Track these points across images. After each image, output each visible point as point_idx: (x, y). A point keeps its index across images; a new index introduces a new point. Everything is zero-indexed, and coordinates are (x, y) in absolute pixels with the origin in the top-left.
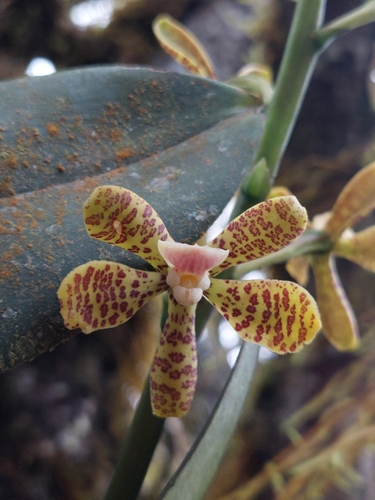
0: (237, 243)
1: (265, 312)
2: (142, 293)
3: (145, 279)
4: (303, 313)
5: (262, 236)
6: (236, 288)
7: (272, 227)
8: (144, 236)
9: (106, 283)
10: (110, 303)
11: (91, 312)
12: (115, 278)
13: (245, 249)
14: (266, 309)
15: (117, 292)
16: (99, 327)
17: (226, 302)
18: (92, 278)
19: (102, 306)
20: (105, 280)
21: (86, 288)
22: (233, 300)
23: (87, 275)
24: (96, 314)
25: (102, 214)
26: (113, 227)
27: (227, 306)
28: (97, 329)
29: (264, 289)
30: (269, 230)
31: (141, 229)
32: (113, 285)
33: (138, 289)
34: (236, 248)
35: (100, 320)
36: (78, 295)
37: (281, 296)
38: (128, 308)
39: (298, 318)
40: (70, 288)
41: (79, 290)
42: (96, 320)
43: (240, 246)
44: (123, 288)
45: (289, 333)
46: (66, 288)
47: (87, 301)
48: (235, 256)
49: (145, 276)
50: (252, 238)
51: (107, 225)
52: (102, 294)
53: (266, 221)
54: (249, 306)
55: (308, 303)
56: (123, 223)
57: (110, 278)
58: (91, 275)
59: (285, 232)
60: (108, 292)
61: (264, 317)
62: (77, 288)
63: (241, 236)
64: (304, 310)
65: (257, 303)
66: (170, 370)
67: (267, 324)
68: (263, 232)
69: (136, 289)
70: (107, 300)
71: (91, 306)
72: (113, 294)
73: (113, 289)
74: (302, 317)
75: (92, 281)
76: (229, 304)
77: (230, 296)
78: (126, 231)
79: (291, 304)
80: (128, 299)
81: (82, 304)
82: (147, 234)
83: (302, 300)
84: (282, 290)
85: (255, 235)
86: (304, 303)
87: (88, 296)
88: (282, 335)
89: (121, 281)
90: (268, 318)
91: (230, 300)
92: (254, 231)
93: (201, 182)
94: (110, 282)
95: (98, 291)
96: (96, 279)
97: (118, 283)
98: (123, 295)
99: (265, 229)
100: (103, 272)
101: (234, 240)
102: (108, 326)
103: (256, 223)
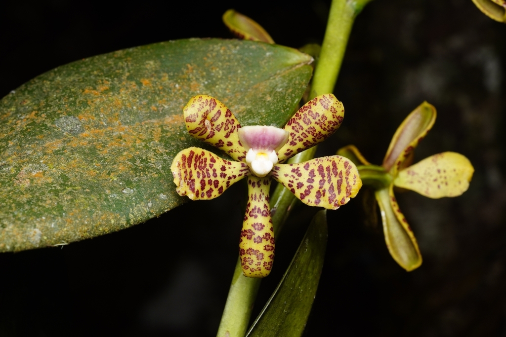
0: (295, 133)
1: (321, 181)
2: (228, 176)
3: (230, 166)
4: (348, 175)
5: (313, 125)
6: (298, 168)
7: (319, 116)
8: (227, 131)
9: (203, 165)
10: (206, 179)
11: (194, 184)
12: (208, 162)
13: (302, 137)
14: (321, 178)
15: (211, 172)
16: (200, 198)
17: (292, 179)
18: (193, 160)
19: (202, 181)
20: (201, 162)
21: (190, 166)
22: (297, 177)
23: (189, 156)
24: (198, 186)
25: (197, 114)
26: (204, 124)
27: (292, 182)
28: (198, 199)
29: (319, 165)
30: (318, 118)
31: (224, 126)
32: (208, 167)
33: (225, 172)
34: (296, 137)
35: (200, 192)
36: (184, 170)
37: (331, 167)
38: (220, 186)
39: (344, 180)
40: (179, 164)
41: (185, 167)
42: (198, 191)
43: (297, 135)
44: (215, 170)
45: (339, 192)
46: (177, 164)
47: (191, 176)
48: (295, 144)
49: (230, 163)
50: (306, 127)
51: (201, 122)
52: (201, 172)
53: (314, 112)
54: (309, 179)
55: (350, 168)
56: (211, 121)
57: (205, 162)
58: (192, 157)
59: (328, 120)
60: (205, 171)
61: (320, 184)
62: (184, 164)
63: (298, 127)
64: (348, 173)
65: (314, 176)
66: (254, 237)
67: (323, 189)
68: (313, 121)
69: (224, 172)
70: (204, 177)
71: (193, 180)
72: (208, 173)
73: (208, 170)
74: (347, 179)
75: (193, 162)
76: (294, 180)
77: (294, 174)
78: (214, 127)
79: (339, 171)
80: (219, 178)
81: (188, 177)
82: (229, 130)
83: (346, 167)
84: (331, 163)
85: (308, 124)
86: (347, 168)
87: (191, 172)
88: (335, 195)
89: (213, 165)
90: (323, 184)
91: (294, 177)
92: (307, 121)
93: (263, 111)
94: (205, 165)
95: (198, 169)
96: (196, 161)
97: (211, 166)
98: (215, 175)
99: (314, 118)
100: (200, 157)
101: (293, 131)
102: (206, 198)
103: (308, 116)
